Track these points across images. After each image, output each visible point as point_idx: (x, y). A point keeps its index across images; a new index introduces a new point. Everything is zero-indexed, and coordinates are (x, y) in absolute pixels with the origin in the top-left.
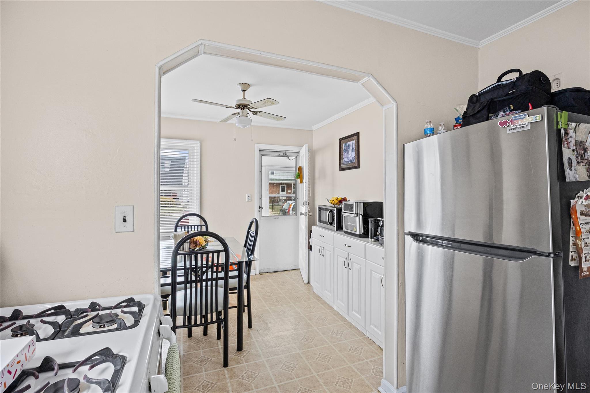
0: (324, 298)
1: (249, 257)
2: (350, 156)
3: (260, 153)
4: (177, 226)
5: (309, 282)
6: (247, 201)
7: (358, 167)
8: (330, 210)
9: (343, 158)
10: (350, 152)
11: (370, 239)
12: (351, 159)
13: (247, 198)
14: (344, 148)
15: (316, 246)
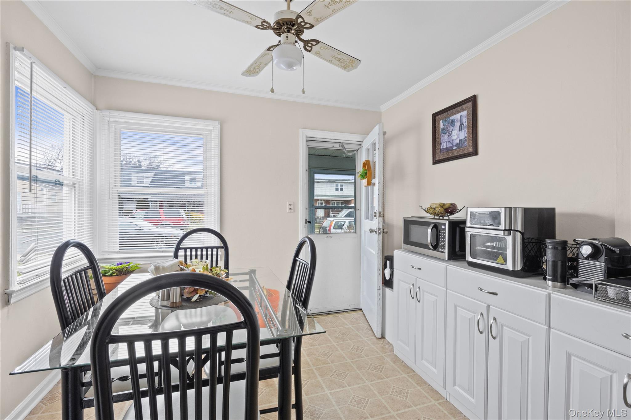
0: (417, 371)
1: (297, 305)
2: (454, 138)
3: (306, 144)
4: (178, 248)
5: (383, 337)
6: (288, 212)
7: (475, 152)
8: (432, 225)
9: (441, 144)
10: (455, 132)
11: (550, 283)
12: (458, 141)
13: (288, 207)
14: (442, 126)
15: (400, 282)
